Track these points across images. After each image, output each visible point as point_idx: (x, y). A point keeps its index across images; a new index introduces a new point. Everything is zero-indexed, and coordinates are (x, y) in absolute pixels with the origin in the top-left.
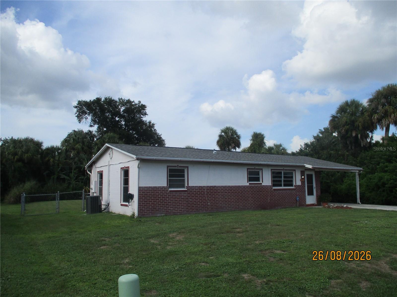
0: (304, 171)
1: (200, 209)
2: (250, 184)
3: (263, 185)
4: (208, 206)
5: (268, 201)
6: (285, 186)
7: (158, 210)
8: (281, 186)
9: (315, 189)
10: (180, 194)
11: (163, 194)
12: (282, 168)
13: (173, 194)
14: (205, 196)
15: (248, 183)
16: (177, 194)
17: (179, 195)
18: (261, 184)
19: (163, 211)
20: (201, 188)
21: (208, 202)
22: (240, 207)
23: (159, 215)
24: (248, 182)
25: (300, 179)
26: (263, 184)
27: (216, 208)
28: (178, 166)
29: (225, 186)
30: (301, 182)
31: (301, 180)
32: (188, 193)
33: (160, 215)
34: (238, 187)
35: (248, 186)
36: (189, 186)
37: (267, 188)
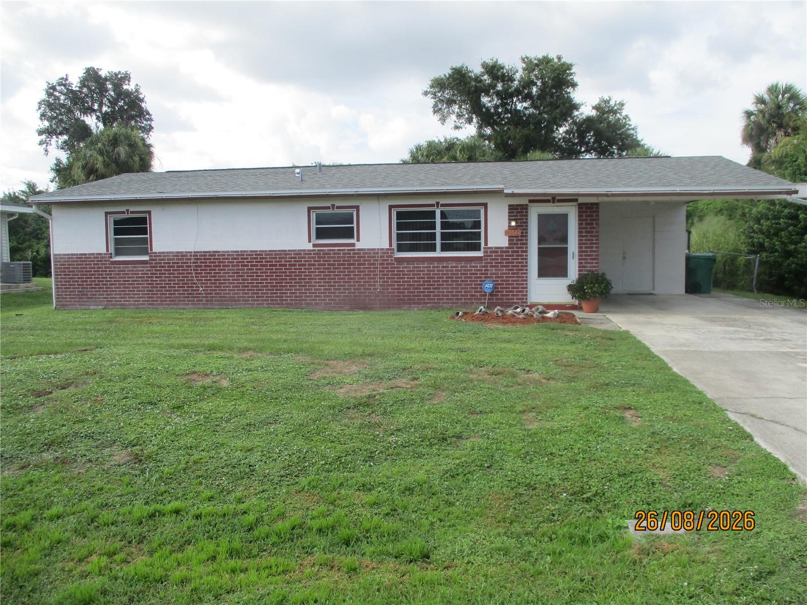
0: (527, 205)
1: (179, 301)
2: (314, 245)
3: (359, 250)
4: (200, 294)
5: (376, 289)
6: (444, 248)
7: (92, 298)
8: (433, 248)
9: (577, 257)
10: (135, 267)
11: (100, 268)
12: (433, 202)
13: (120, 267)
14: (196, 273)
15: (311, 244)
16: (128, 267)
17: (133, 271)
18: (353, 245)
19: (101, 301)
20: (181, 256)
21: (198, 287)
22: (284, 300)
23: (93, 307)
24: (310, 241)
25: (506, 228)
26: (359, 246)
27: (219, 301)
28: (128, 210)
29: (241, 251)
30: (507, 238)
31: (506, 233)
32: (151, 267)
33: (96, 307)
34: (281, 254)
35: (309, 250)
36: (154, 251)
37: (375, 257)
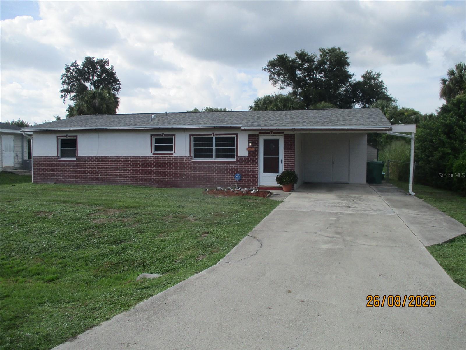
0: (258, 135)
1: (89, 181)
2: (153, 154)
3: (174, 157)
4: (99, 177)
5: (182, 177)
6: (217, 156)
7: (50, 178)
8: (211, 157)
9: (283, 163)
10: (69, 164)
11: (53, 163)
12: (211, 133)
13: (62, 163)
14: (97, 167)
15: (152, 153)
16: (66, 163)
17: (68, 165)
18: (172, 154)
19: (54, 180)
20: (91, 159)
21: (98, 174)
22: (139, 182)
23: (50, 183)
24: (151, 152)
25: (247, 147)
26: (175, 155)
27: (108, 181)
28: (67, 135)
29: (119, 156)
30: (248, 152)
31: (247, 149)
32: (77, 163)
33: (51, 183)
34: (138, 158)
35: (151, 157)
36: (78, 156)
37: (182, 160)
